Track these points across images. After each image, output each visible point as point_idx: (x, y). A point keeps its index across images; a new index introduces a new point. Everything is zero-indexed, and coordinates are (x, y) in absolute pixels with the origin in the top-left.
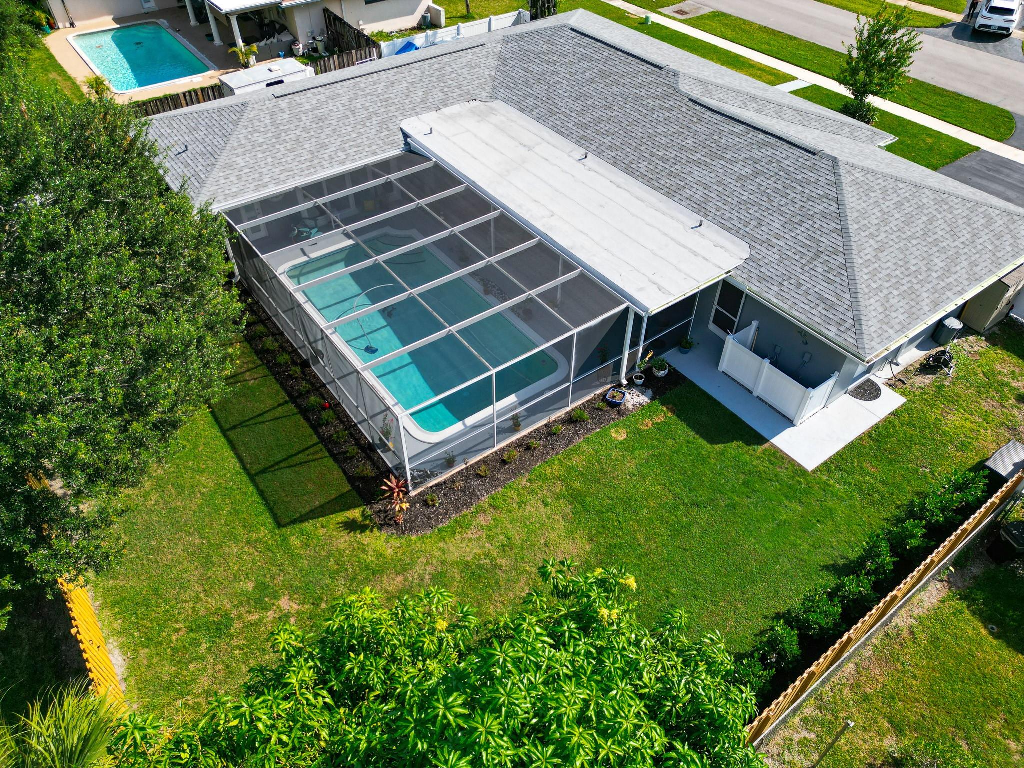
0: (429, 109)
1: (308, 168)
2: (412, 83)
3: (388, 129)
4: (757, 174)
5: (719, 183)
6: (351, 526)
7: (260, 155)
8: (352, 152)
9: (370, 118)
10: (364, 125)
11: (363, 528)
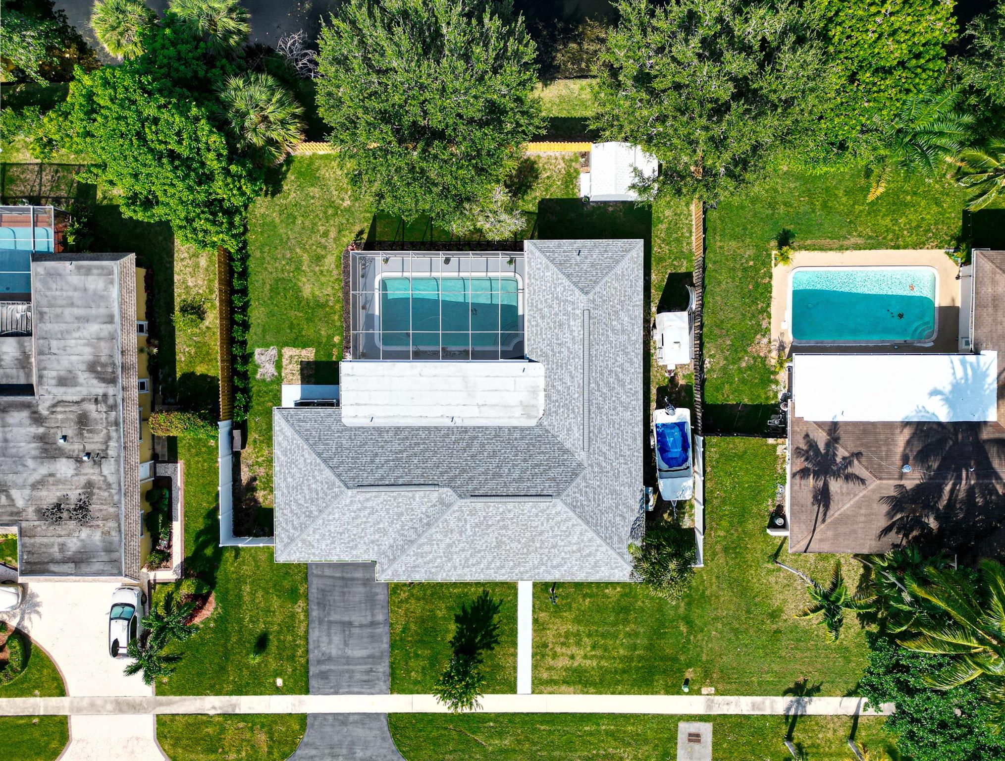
0: (547, 385)
1: (532, 303)
2: (569, 389)
3: (541, 355)
4: (372, 462)
5: (382, 447)
6: (361, 232)
7: (548, 285)
8: (534, 329)
9: (552, 350)
10: (548, 345)
11: (357, 236)
